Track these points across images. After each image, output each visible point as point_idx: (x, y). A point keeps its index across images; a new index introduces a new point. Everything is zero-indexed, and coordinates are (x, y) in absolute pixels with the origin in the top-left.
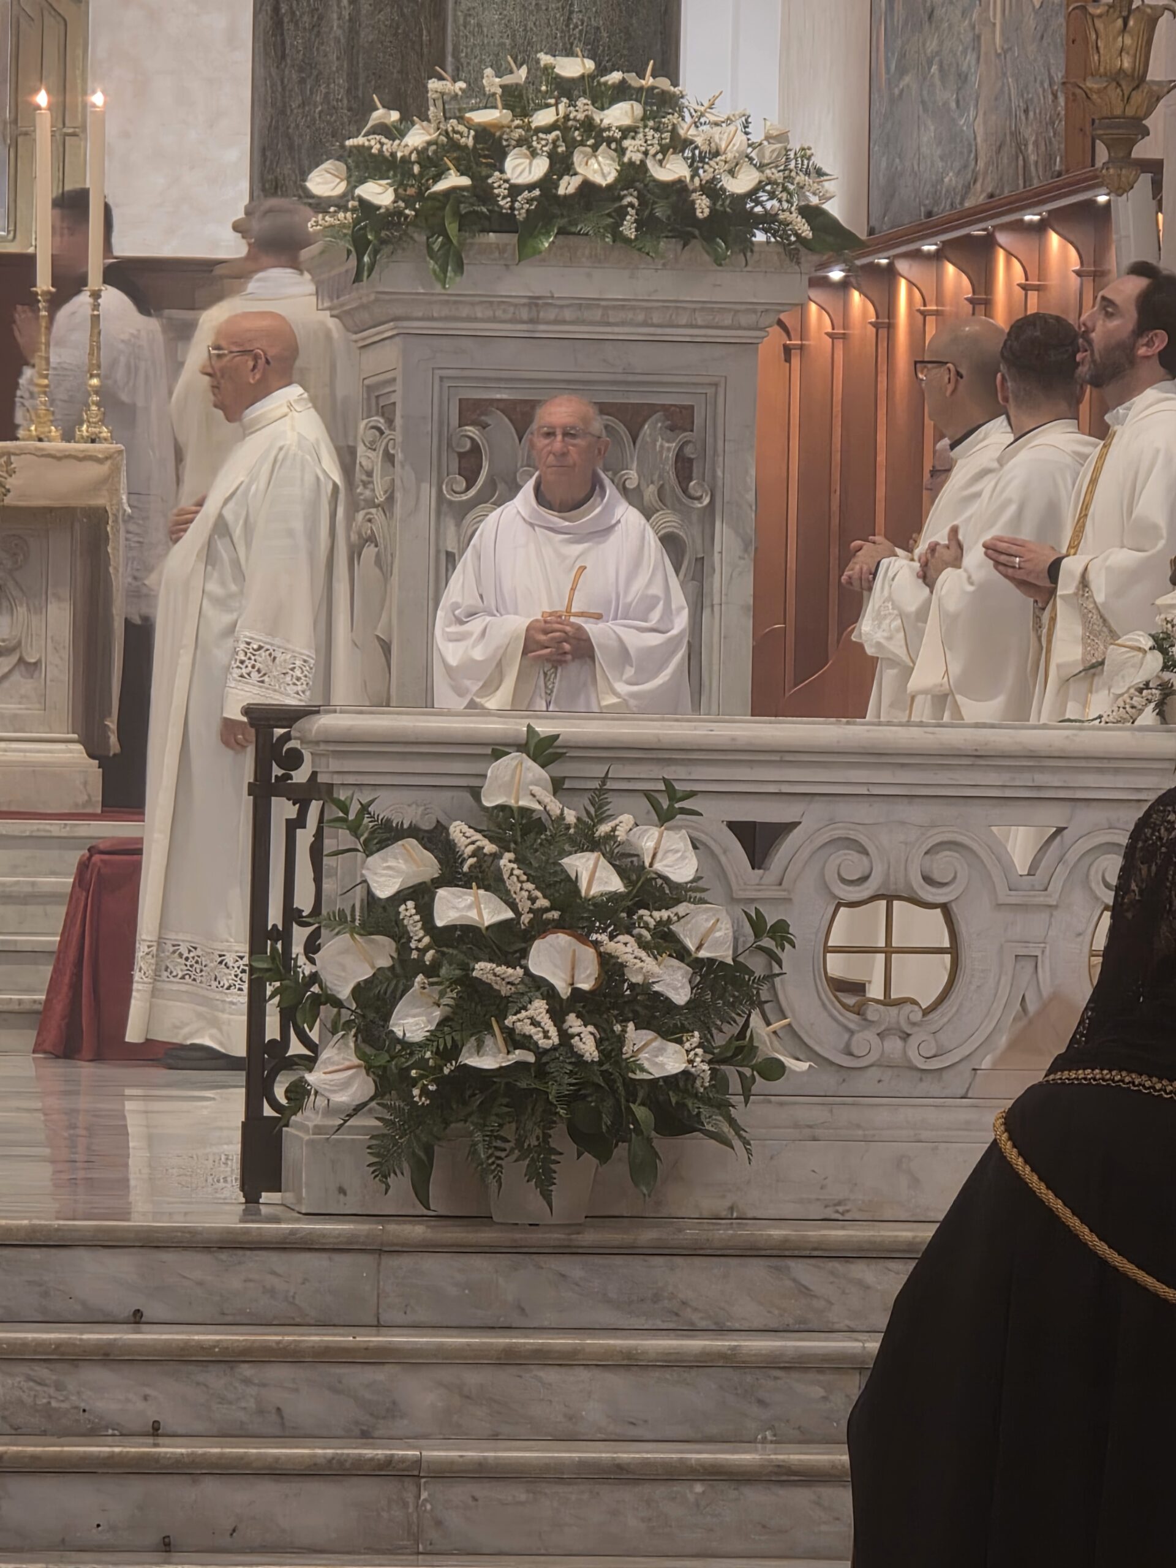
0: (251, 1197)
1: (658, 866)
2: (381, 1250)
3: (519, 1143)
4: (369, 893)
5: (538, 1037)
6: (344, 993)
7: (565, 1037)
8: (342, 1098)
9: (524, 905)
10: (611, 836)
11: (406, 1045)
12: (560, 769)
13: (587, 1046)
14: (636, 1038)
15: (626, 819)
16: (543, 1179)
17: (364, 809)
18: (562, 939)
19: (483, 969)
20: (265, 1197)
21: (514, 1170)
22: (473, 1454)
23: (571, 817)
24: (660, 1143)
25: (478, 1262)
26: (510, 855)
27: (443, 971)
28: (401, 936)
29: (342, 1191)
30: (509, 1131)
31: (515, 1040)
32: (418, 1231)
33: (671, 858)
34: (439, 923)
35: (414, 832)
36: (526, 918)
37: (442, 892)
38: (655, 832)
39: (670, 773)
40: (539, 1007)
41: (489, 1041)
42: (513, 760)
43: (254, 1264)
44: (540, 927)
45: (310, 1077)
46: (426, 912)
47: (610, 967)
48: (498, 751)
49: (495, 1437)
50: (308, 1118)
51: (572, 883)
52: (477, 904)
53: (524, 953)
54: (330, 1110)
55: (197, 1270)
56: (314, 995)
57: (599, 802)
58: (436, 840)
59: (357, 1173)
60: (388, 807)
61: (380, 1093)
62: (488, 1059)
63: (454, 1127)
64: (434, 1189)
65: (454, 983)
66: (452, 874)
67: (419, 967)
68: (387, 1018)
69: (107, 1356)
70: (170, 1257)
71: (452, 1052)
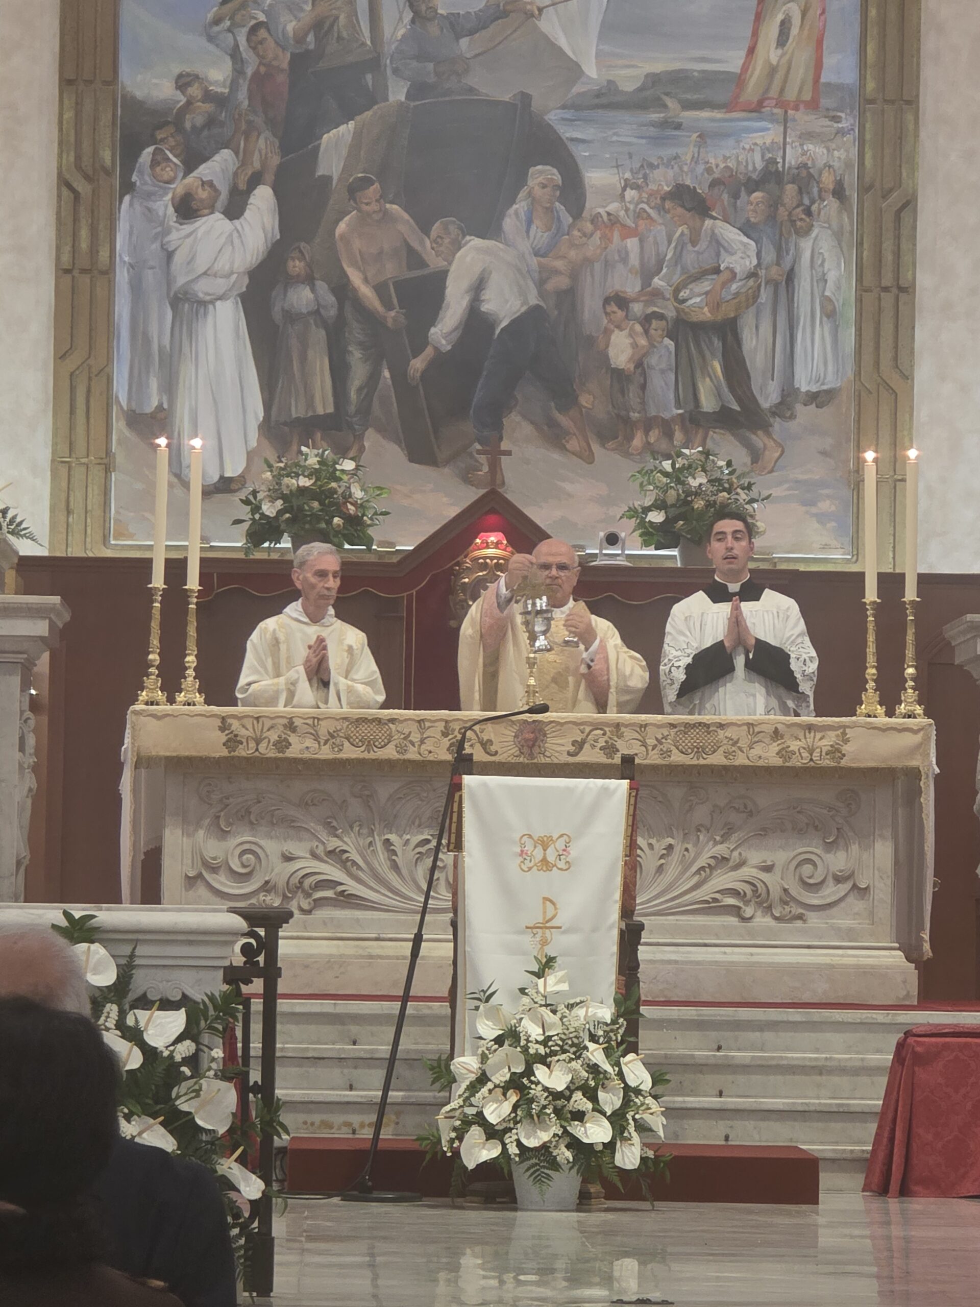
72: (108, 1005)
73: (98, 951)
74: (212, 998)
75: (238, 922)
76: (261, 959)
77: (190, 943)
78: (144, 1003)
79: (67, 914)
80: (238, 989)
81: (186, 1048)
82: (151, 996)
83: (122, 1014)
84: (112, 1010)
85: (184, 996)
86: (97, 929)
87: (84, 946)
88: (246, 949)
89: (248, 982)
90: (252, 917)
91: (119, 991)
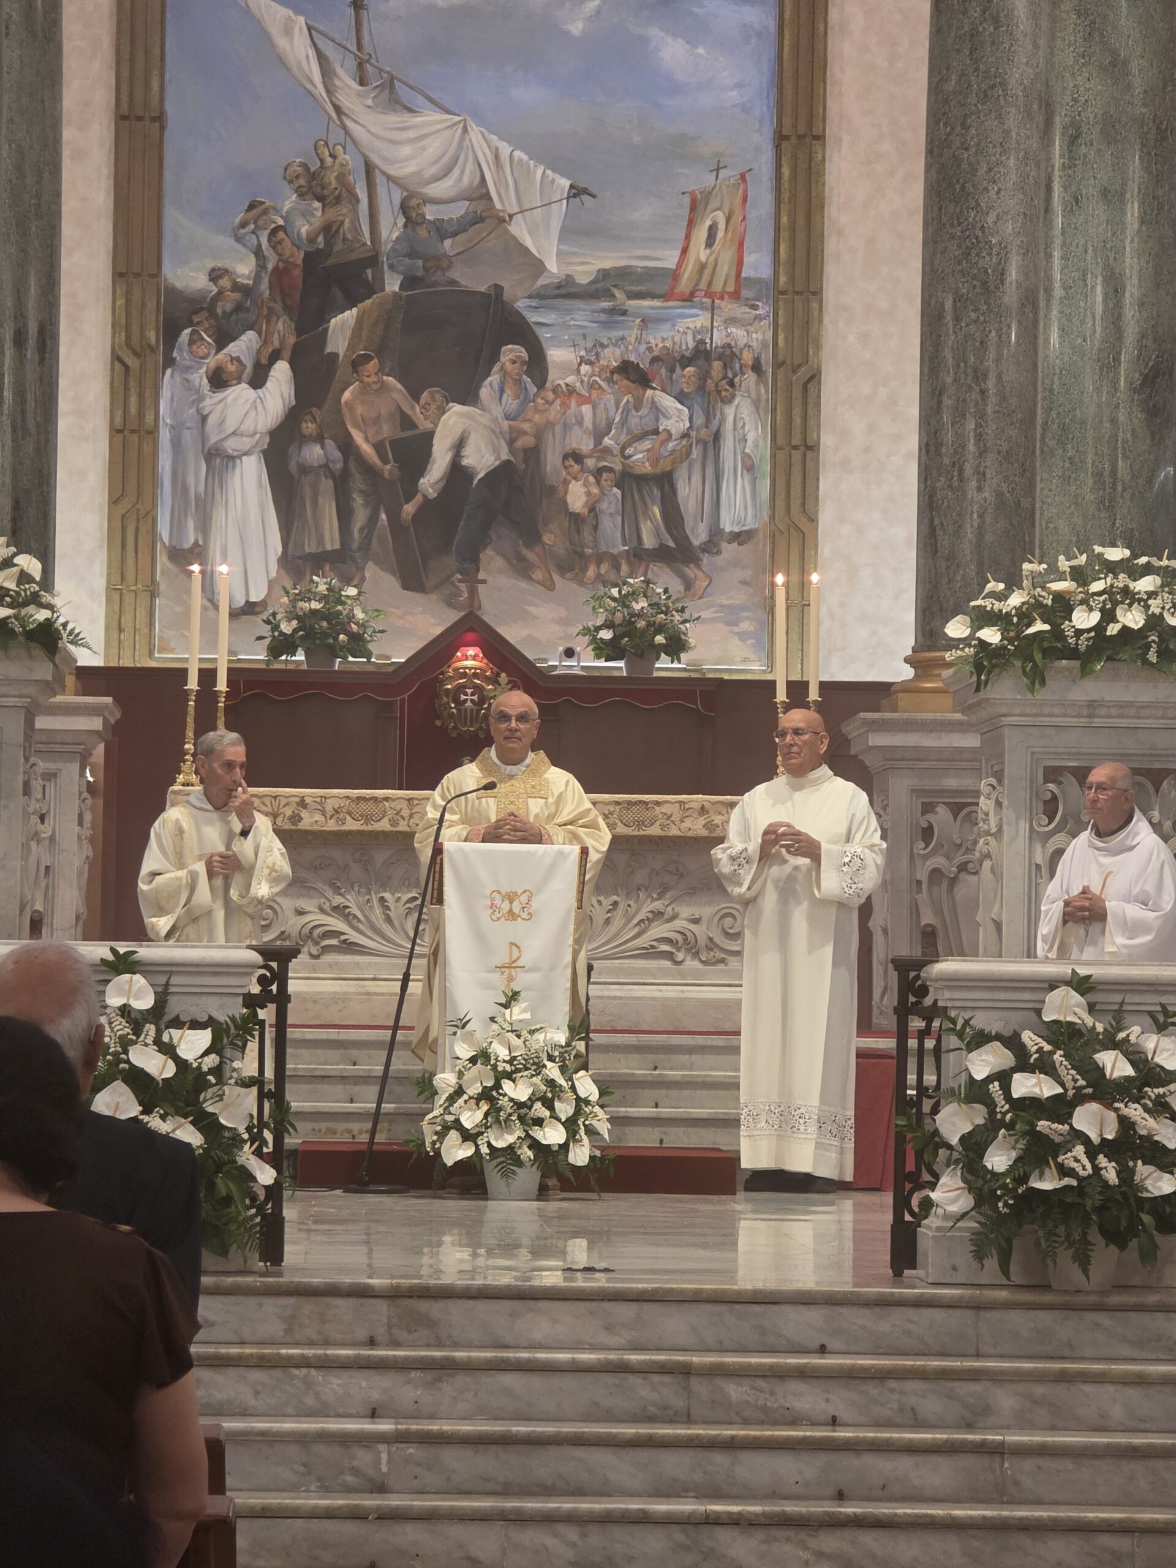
0: (898, 1273)
1: (1157, 1060)
2: (978, 1307)
3: (1068, 1237)
4: (971, 1076)
5: (1079, 1170)
6: (954, 1141)
7: (1097, 1169)
8: (953, 1208)
9: (1070, 1084)
10: (1126, 1040)
11: (994, 1174)
12: (1093, 997)
13: (1111, 1174)
14: (1142, 1170)
15: (1136, 1030)
16: (1083, 1261)
17: (967, 1022)
18: (1094, 1107)
19: (1043, 1125)
20: (907, 1272)
21: (1065, 1257)
22: (1037, 1438)
23: (1100, 1028)
24: (1159, 1238)
25: (1041, 1315)
26: (1061, 1052)
27: (1018, 1127)
28: (990, 1104)
29: (954, 1269)
30: (1061, 1230)
31: (1064, 1171)
32: (1003, 1295)
33: (1165, 1055)
34: (1015, 1095)
35: (998, 1037)
36: (1071, 1093)
37: (1017, 1076)
38: (1154, 1038)
39: (1164, 1000)
40: (1079, 1150)
41: (1047, 1171)
42: (1062, 991)
43: (898, 1316)
44: (1080, 1098)
45: (934, 1195)
46: (1006, 1088)
47: (1126, 1124)
48: (1052, 985)
49: (1053, 1428)
50: (932, 1222)
51: (1101, 1070)
52: (1039, 1084)
53: (1071, 1116)
54: (946, 1216)
55: (860, 1318)
56: (935, 1142)
57: (1119, 1019)
58: (1013, 1042)
59: (964, 1257)
60: (982, 1021)
61: (978, 1205)
62: (1047, 1183)
63: (1025, 1227)
64: (1013, 1268)
65: (1024, 1134)
66: (1023, 1065)
67: (1002, 1124)
68: (982, 1157)
69: (803, 1374)
70: (844, 1311)
71: (1024, 1179)
72: (147, 1025)
73: (139, 980)
74: (233, 1019)
75: (255, 957)
76: (274, 988)
77: (216, 974)
78: (177, 1023)
79: (113, 951)
80: (256, 1015)
81: (212, 1060)
82: (182, 1018)
83: (159, 1033)
84: (150, 1029)
85: (210, 1017)
86: (138, 963)
87: (127, 976)
88: (262, 980)
89: (262, 1007)
90: (267, 953)
91: (156, 1013)
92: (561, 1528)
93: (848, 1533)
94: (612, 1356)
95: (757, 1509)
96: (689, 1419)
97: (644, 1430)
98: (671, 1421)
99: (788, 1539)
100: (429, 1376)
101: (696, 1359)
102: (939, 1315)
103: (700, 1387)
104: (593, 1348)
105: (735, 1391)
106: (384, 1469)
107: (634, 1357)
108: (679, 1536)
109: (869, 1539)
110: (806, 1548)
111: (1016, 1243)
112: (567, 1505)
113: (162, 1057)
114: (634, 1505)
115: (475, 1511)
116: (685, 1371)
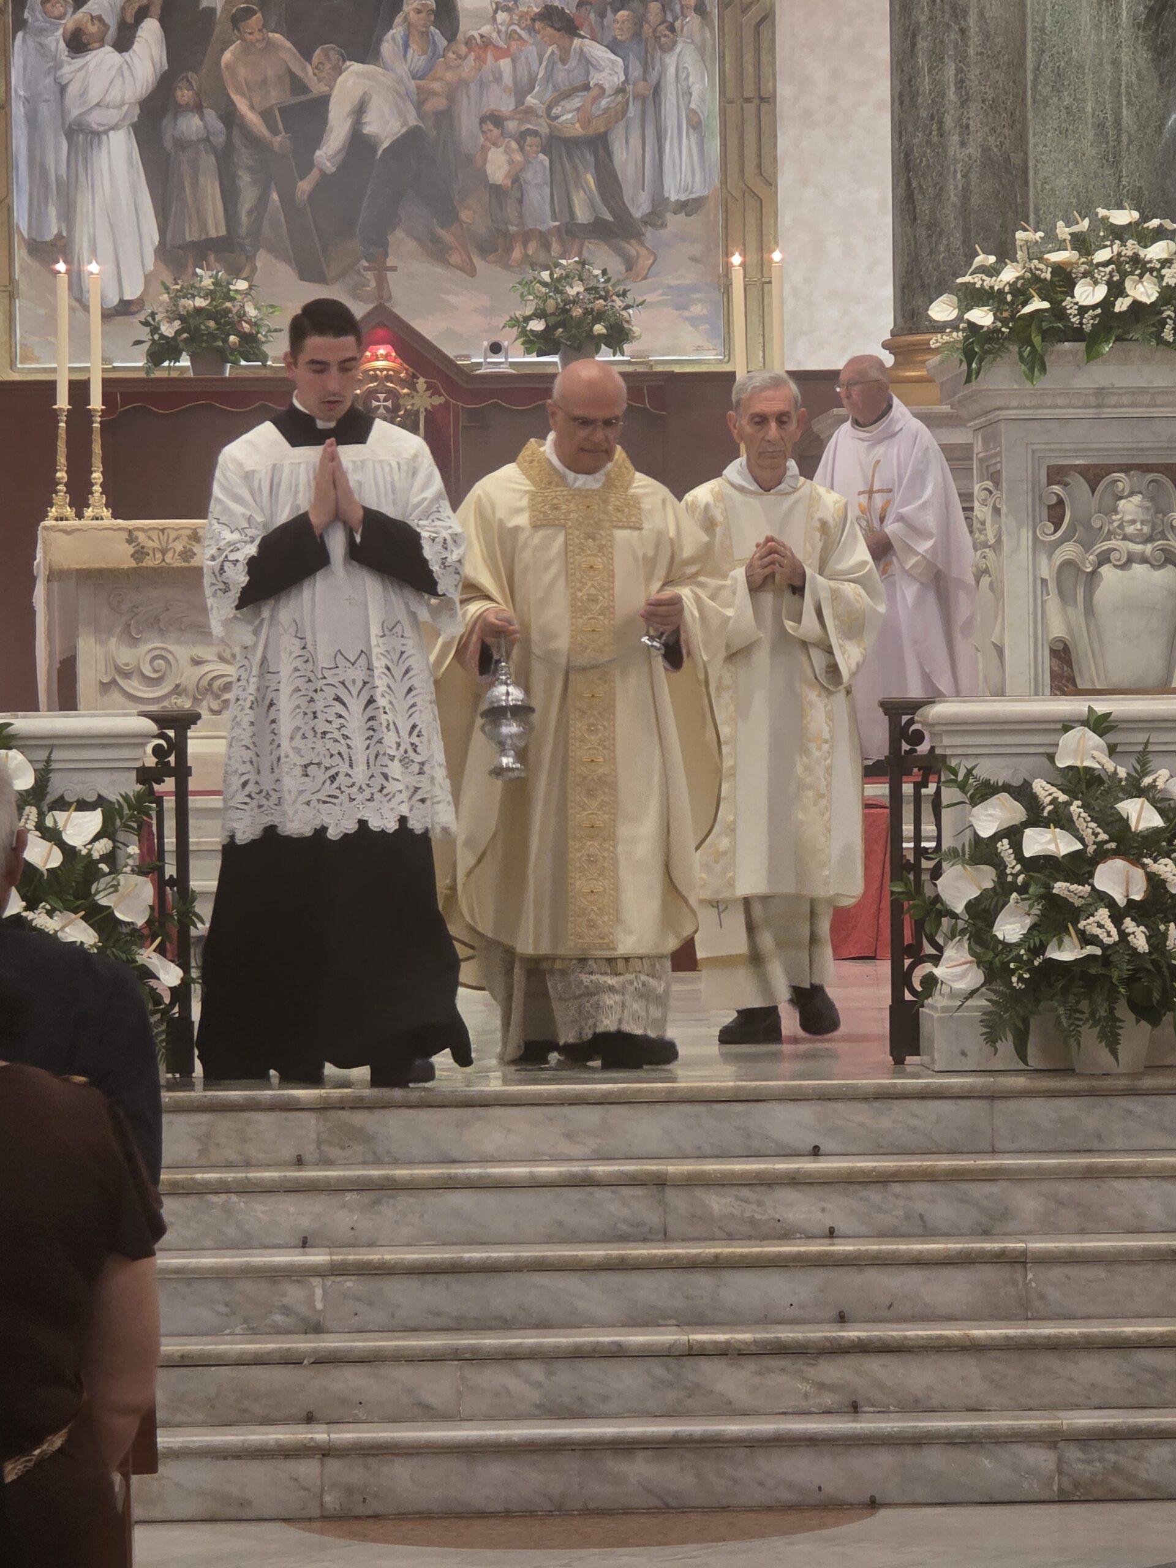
0: (899, 1061)
2: (993, 1096)
3: (1093, 1014)
4: (976, 834)
5: (1103, 936)
6: (959, 908)
7: (1123, 935)
8: (962, 985)
9: (1090, 839)
10: (1153, 786)
11: (1008, 947)
12: (1113, 738)
13: (1140, 941)
15: (1164, 773)
16: (1111, 1040)
17: (969, 772)
18: (1118, 863)
19: (1060, 887)
20: (909, 1059)
21: (1089, 1035)
22: (1064, 1244)
23: (1122, 773)
25: (1066, 1103)
26: (1079, 803)
27: (1031, 890)
28: (999, 865)
29: (964, 1054)
30: (1084, 1005)
31: (1086, 939)
32: (1021, 1081)
34: (1028, 853)
35: (1006, 788)
36: (1091, 849)
37: (1028, 832)
40: (1103, 914)
41: (1067, 940)
42: (1078, 732)
43: (900, 1108)
44: (1102, 855)
45: (938, 972)
46: (1017, 847)
47: (1155, 883)
49: (1082, 1232)
50: (937, 1001)
51: (1125, 822)
52: (1054, 840)
53: (1091, 875)
54: (953, 995)
55: (858, 1115)
56: (937, 909)
57: (1143, 761)
58: (1023, 793)
59: (974, 1040)
60: (988, 770)
61: (988, 981)
62: (1067, 953)
63: (1043, 1005)
64: (1031, 1051)
65: (1041, 897)
66: (1036, 818)
67: (1014, 887)
68: (991, 925)
69: (794, 1181)
70: (839, 1106)
71: (1040, 949)
72: (28, 808)
73: (16, 756)
74: (126, 798)
75: (150, 726)
76: (172, 759)
77: (104, 746)
78: (61, 804)
80: (151, 791)
81: (103, 846)
82: (67, 798)
83: (41, 816)
84: (31, 812)
85: (100, 796)
86: (13, 737)
88: (157, 751)
89: (160, 781)
90: (162, 720)
91: (37, 794)
92: (523, 1366)
93: (852, 1361)
94: (576, 1168)
95: (747, 1337)
96: (666, 1237)
97: (615, 1251)
98: (645, 1240)
99: (783, 1370)
100: (367, 1198)
101: (672, 1168)
102: (945, 1107)
103: (676, 1199)
104: (554, 1159)
105: (717, 1203)
106: (319, 1306)
107: (600, 1169)
108: (658, 1370)
109: (874, 1365)
110: (804, 1379)
111: (1032, 1021)
112: (530, 1340)
113: (47, 844)
114: (606, 1338)
115: (425, 1350)
116: (660, 1182)
